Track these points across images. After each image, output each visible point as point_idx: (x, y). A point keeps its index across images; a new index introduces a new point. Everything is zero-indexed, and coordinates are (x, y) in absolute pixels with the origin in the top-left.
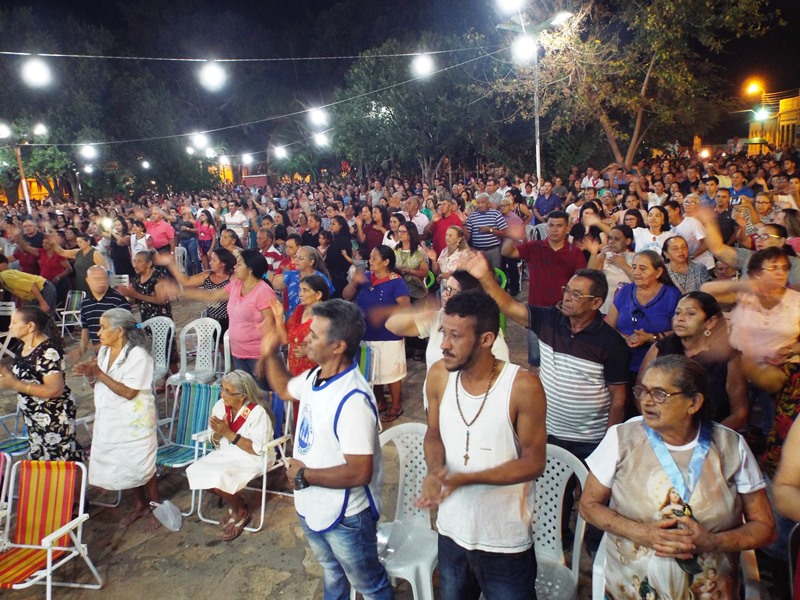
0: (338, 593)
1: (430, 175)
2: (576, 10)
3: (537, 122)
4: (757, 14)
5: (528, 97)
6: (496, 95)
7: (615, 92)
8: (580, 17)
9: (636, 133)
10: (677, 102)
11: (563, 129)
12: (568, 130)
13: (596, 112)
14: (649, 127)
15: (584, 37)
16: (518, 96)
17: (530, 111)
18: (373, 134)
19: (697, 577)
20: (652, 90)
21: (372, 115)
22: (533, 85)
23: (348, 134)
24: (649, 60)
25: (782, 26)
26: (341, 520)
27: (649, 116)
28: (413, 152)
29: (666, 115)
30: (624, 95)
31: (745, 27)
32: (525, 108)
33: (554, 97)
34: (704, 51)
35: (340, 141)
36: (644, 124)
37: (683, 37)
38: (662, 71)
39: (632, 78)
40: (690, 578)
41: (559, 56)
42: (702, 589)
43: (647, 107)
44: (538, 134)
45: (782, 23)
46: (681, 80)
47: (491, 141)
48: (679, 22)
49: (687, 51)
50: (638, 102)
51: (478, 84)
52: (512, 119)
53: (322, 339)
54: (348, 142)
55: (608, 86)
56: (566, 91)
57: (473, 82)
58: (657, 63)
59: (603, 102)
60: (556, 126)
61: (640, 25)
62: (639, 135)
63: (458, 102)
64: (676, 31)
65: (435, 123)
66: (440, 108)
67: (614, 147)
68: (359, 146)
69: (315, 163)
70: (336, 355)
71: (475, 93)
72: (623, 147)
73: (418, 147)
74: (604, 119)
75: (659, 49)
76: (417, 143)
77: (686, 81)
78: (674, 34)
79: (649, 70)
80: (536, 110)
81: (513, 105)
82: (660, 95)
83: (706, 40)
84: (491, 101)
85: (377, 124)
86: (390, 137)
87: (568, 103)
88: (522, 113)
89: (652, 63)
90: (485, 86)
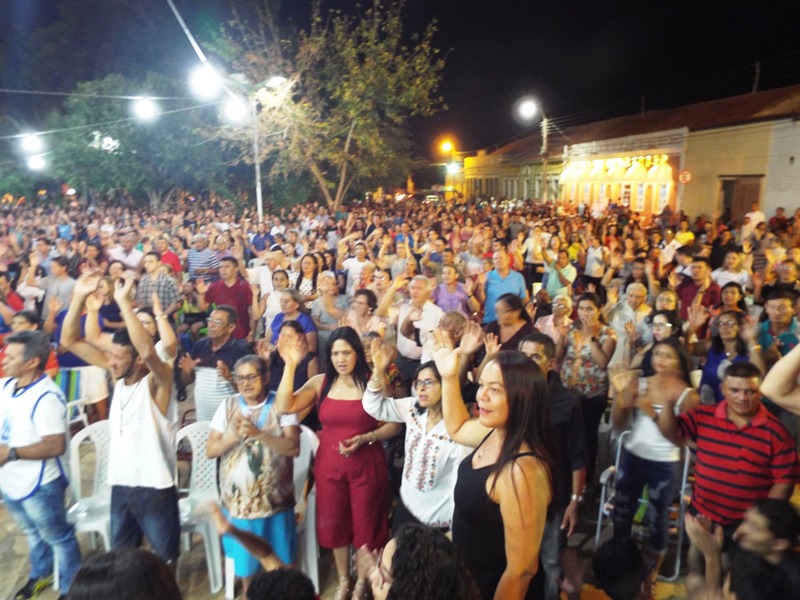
0: (40, 553)
1: (159, 206)
2: (287, 76)
3: (258, 168)
4: (428, 100)
5: (250, 145)
6: (220, 139)
7: (324, 147)
8: (290, 84)
9: (342, 183)
10: (375, 160)
11: (281, 175)
12: (286, 176)
13: (308, 162)
14: (354, 177)
15: (296, 99)
16: (240, 142)
17: (252, 157)
18: (95, 164)
19: (260, 477)
20: (354, 148)
21: (95, 145)
22: (253, 135)
23: (68, 162)
24: (350, 124)
25: (444, 110)
26: (38, 489)
27: (352, 170)
28: (140, 185)
29: (364, 170)
30: (331, 151)
31: (419, 107)
32: (248, 153)
33: (271, 147)
34: (391, 121)
35: (59, 168)
36: (349, 176)
37: (373, 109)
38: (359, 135)
39: (337, 137)
40: (256, 477)
41: (275, 112)
42: (263, 483)
43: (350, 163)
44: (258, 177)
45: (446, 107)
46: (374, 143)
47: (218, 179)
48: (370, 98)
49: (378, 119)
50: (341, 157)
51: (203, 128)
52: (236, 162)
53: (19, 359)
54: (68, 169)
55: (317, 142)
56: (281, 144)
57: (198, 126)
58: (355, 128)
59: (313, 155)
60: (274, 172)
61: (340, 97)
62: (345, 185)
63: (185, 142)
64: (367, 105)
65: (161, 160)
66: (167, 146)
67: (326, 192)
68: (80, 175)
69: (30, 185)
70: (31, 370)
71: (200, 136)
72: (333, 194)
73: (145, 180)
74: (314, 169)
75: (358, 116)
76: (143, 176)
77: (378, 144)
78: (367, 106)
79: (351, 131)
80: (256, 156)
81: (237, 150)
82: (360, 153)
83: (390, 114)
84: (217, 143)
85: (101, 154)
86: (114, 169)
87: (283, 154)
88: (245, 158)
89: (353, 126)
90: (209, 131)
